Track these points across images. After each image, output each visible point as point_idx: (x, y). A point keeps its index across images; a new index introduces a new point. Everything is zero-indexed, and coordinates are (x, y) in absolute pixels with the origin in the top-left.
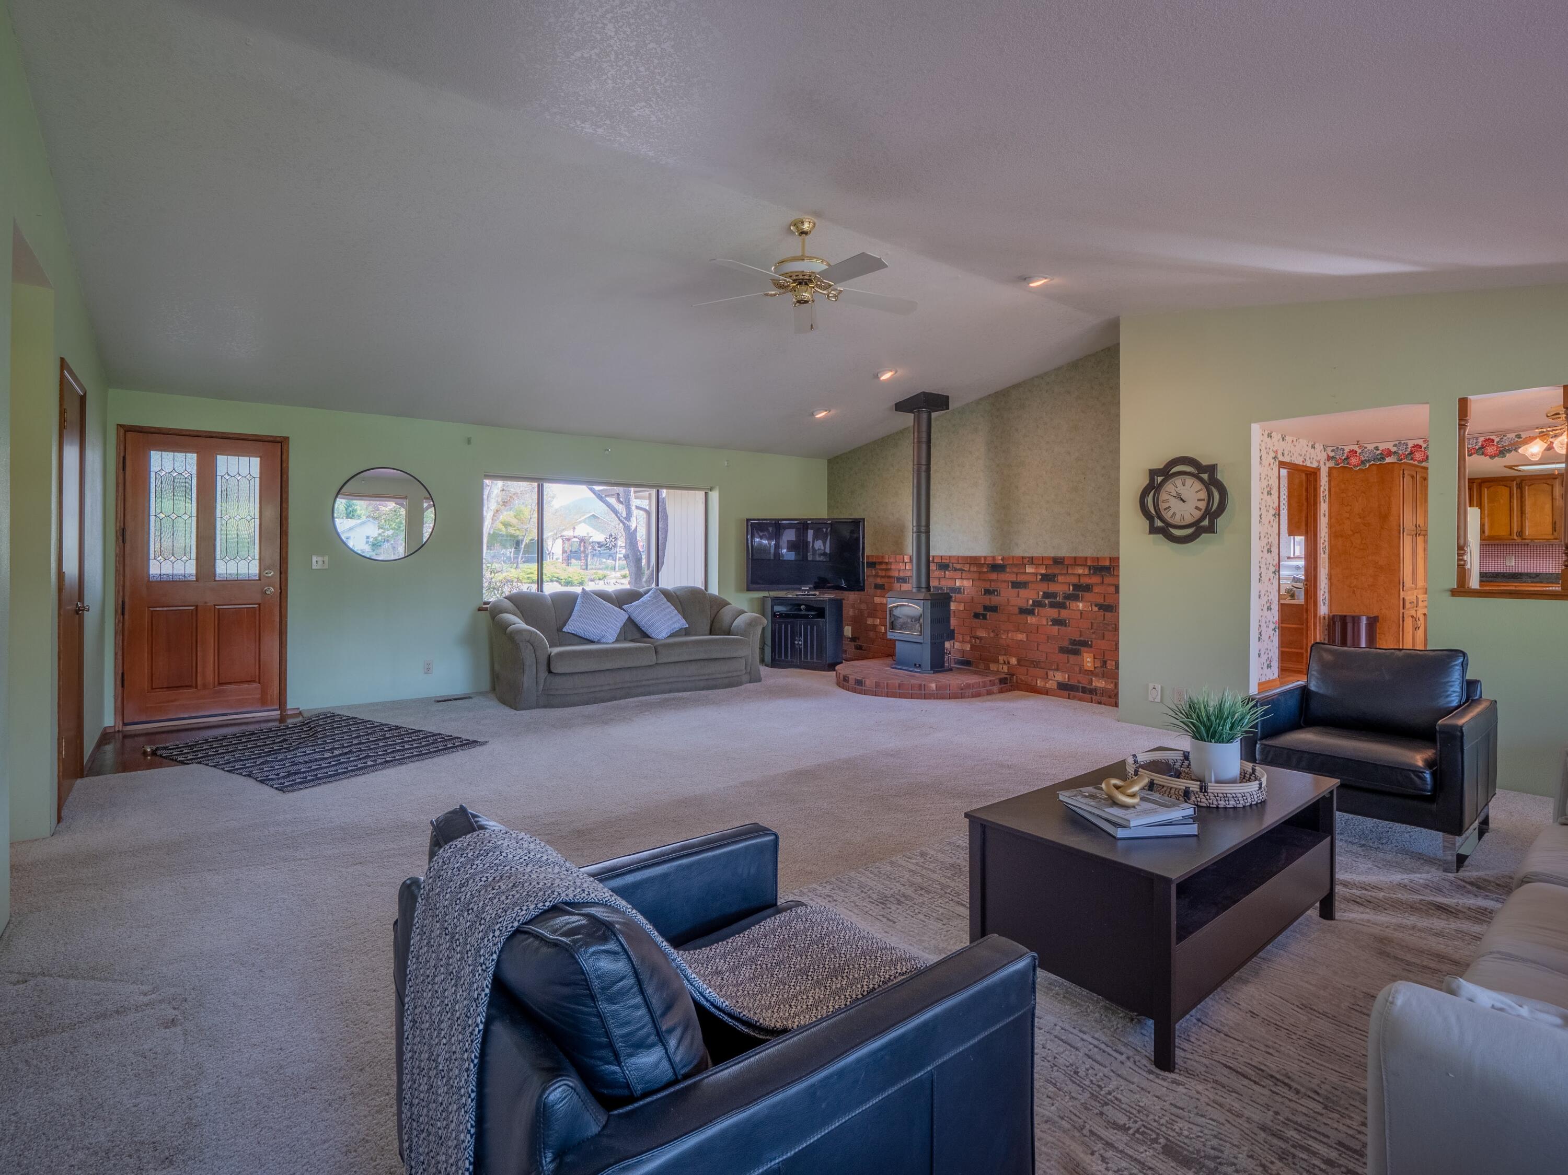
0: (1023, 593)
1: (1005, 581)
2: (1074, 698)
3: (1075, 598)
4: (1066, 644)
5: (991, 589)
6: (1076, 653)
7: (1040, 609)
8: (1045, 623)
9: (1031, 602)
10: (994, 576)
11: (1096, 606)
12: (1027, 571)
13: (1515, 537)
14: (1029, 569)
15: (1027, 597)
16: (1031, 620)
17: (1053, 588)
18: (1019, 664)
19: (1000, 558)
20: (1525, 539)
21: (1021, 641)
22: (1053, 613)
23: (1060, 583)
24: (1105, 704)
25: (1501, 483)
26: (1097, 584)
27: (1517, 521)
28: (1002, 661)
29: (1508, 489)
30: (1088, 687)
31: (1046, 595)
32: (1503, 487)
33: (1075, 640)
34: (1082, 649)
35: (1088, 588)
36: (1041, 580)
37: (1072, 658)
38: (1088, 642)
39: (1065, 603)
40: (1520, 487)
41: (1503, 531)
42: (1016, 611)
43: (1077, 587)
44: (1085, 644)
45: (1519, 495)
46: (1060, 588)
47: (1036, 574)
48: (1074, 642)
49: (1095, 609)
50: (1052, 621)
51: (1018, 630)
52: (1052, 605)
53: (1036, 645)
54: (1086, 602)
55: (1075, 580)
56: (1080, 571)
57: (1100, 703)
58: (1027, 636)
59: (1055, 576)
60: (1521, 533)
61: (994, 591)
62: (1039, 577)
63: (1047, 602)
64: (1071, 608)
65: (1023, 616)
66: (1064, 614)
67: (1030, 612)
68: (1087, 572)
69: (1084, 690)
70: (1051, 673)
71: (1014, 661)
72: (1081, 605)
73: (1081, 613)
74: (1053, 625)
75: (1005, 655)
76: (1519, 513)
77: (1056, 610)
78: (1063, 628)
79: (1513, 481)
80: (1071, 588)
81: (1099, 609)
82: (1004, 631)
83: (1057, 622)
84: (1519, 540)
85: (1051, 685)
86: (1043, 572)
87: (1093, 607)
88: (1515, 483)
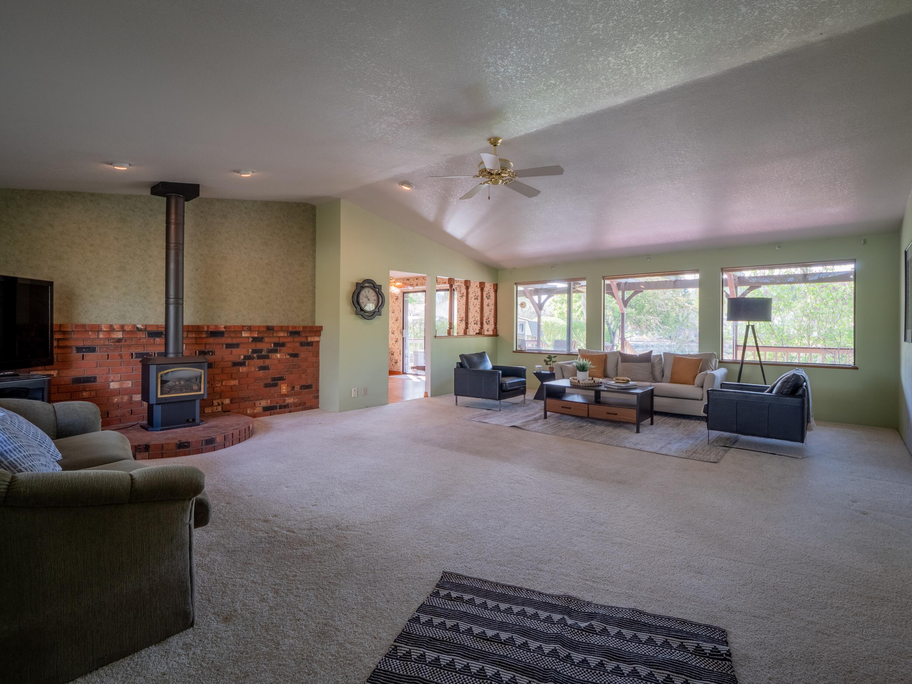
0: (235, 351)
1: (219, 344)
2: (274, 414)
3: (275, 351)
4: (269, 381)
5: (206, 351)
6: (275, 385)
7: (250, 361)
8: (254, 370)
9: (242, 357)
10: (211, 340)
11: (288, 355)
12: (243, 335)
14: (244, 334)
15: (239, 354)
16: (242, 369)
17: (259, 346)
18: (231, 402)
19: (223, 326)
21: (234, 385)
22: (260, 362)
23: (266, 343)
24: (293, 412)
26: (289, 342)
28: (216, 404)
30: (284, 404)
31: (254, 351)
33: (275, 378)
34: (279, 382)
35: (283, 345)
36: (252, 341)
37: (273, 389)
38: (283, 377)
39: (268, 355)
42: (230, 364)
43: (276, 344)
44: (281, 379)
46: (264, 346)
47: (248, 338)
48: (274, 379)
49: (289, 357)
50: (259, 368)
51: (232, 378)
52: (259, 358)
53: (246, 386)
54: (282, 353)
55: (276, 340)
56: (282, 334)
57: (290, 412)
58: (239, 381)
59: (263, 338)
61: (209, 352)
62: (251, 340)
63: (255, 356)
64: (273, 358)
65: (236, 368)
66: (267, 362)
67: (242, 364)
68: (286, 335)
69: (281, 407)
70: (258, 403)
71: (227, 401)
72: (279, 355)
73: (279, 360)
74: (259, 370)
75: (219, 399)
77: (262, 360)
78: (267, 371)
80: (272, 345)
81: (290, 356)
82: (219, 381)
83: (263, 368)
85: (258, 410)
86: (256, 335)
87: (287, 355)
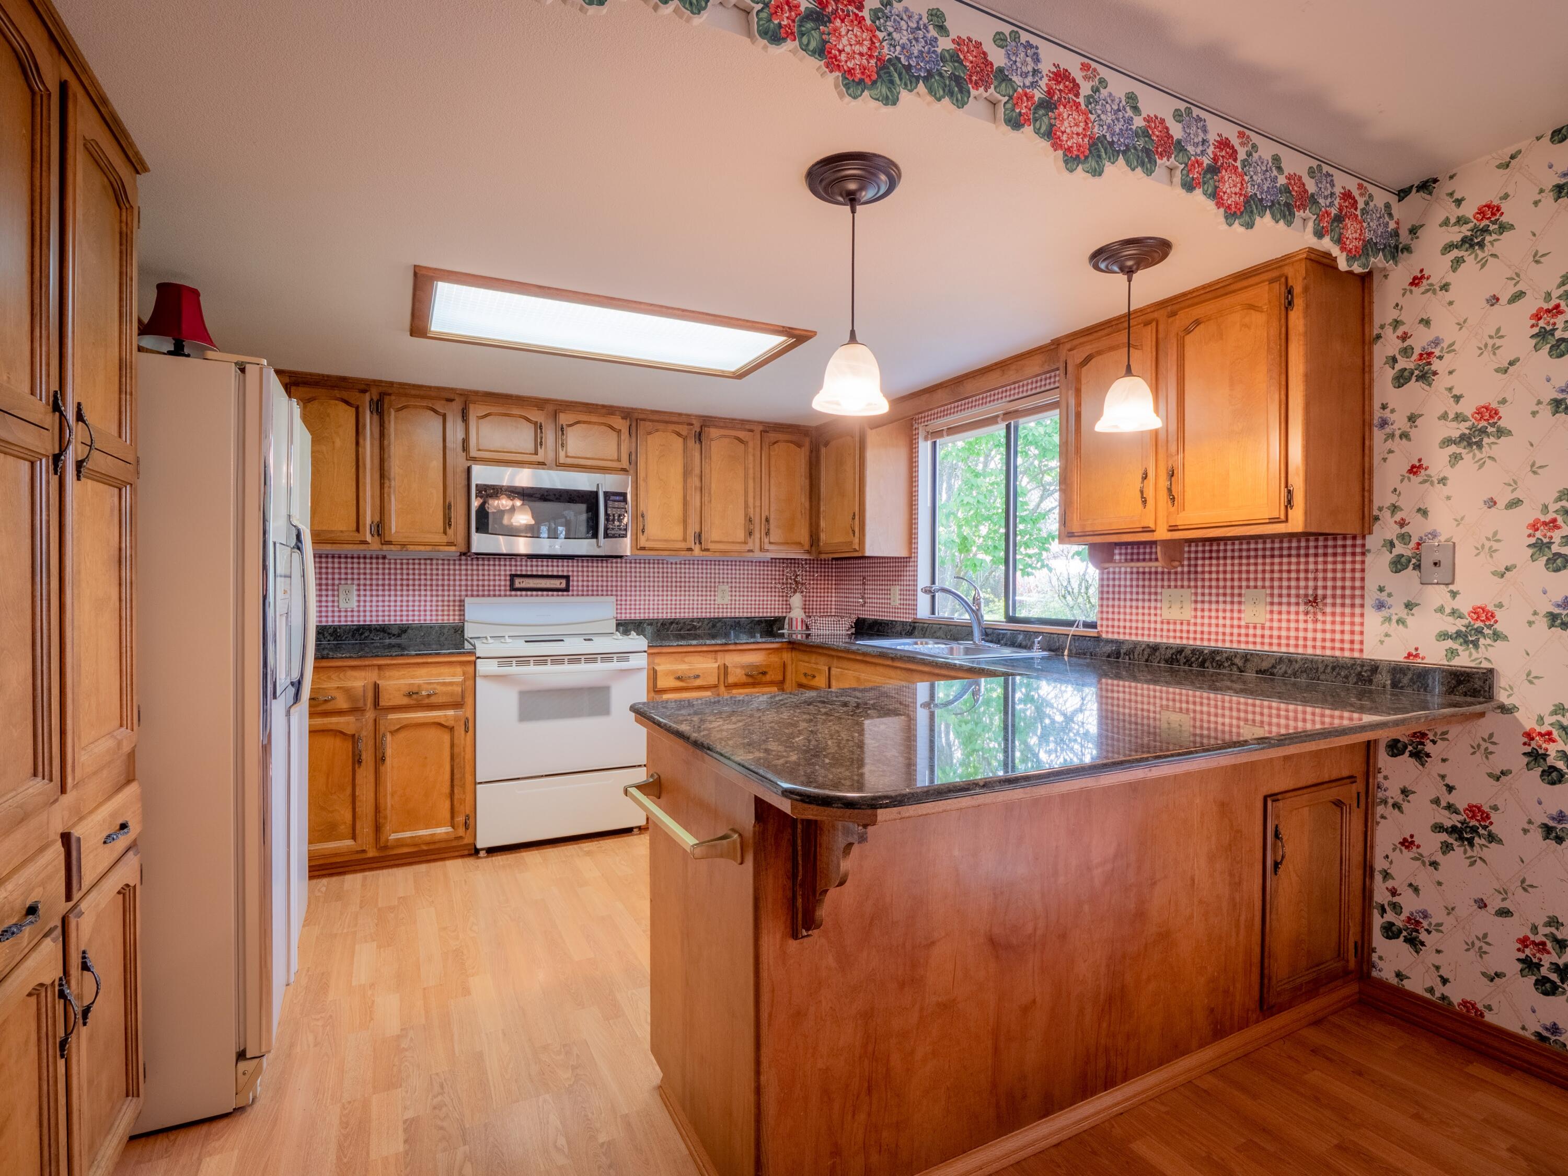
13: (369, 538)
20: (389, 543)
25: (337, 393)
27: (373, 497)
29: (352, 411)
32: (343, 406)
40: (379, 409)
41: (342, 524)
45: (377, 435)
60: (379, 529)
76: (377, 476)
79: (364, 391)
84: (374, 544)
88: (367, 397)
